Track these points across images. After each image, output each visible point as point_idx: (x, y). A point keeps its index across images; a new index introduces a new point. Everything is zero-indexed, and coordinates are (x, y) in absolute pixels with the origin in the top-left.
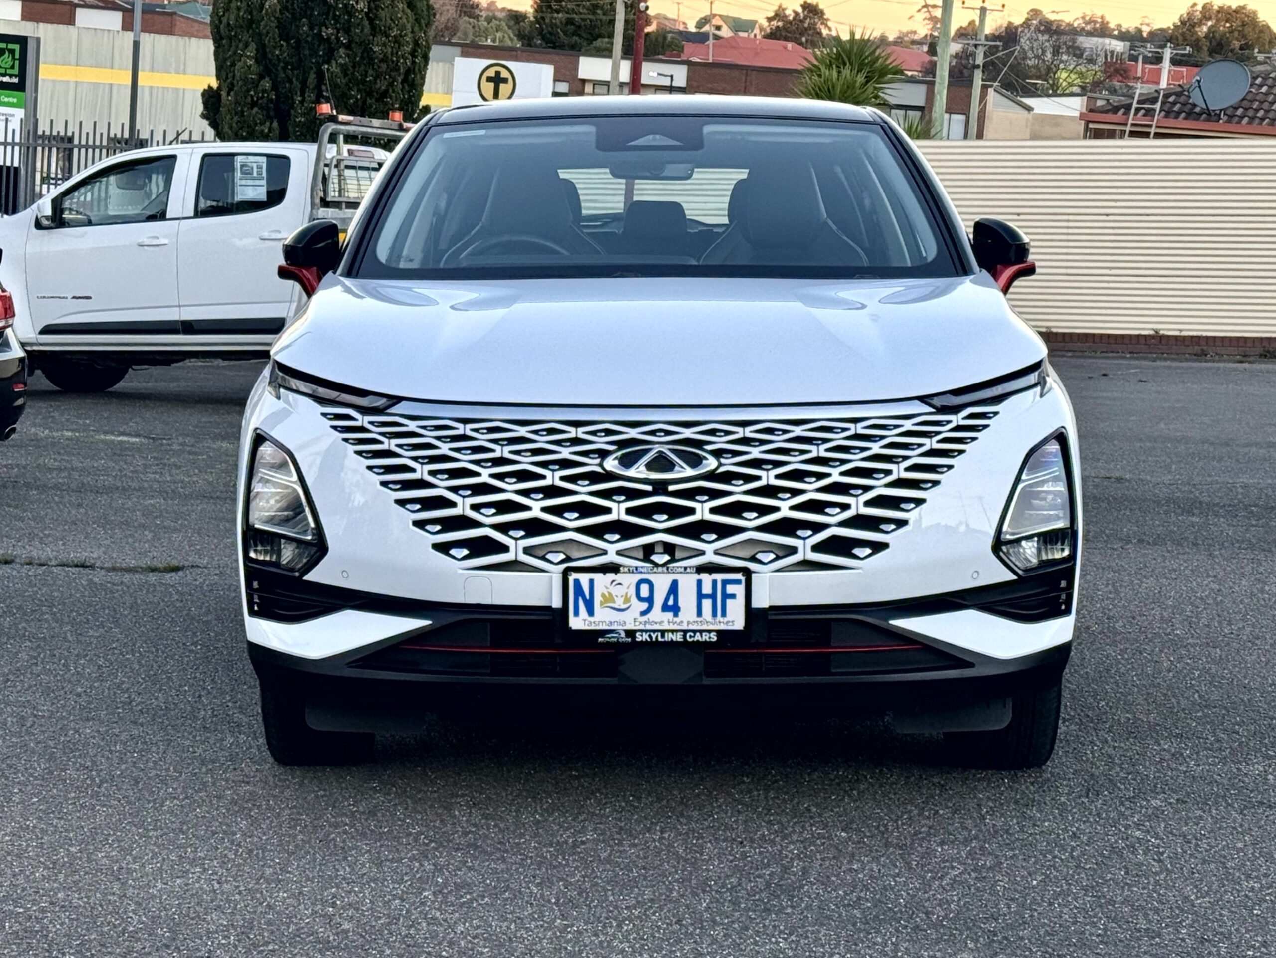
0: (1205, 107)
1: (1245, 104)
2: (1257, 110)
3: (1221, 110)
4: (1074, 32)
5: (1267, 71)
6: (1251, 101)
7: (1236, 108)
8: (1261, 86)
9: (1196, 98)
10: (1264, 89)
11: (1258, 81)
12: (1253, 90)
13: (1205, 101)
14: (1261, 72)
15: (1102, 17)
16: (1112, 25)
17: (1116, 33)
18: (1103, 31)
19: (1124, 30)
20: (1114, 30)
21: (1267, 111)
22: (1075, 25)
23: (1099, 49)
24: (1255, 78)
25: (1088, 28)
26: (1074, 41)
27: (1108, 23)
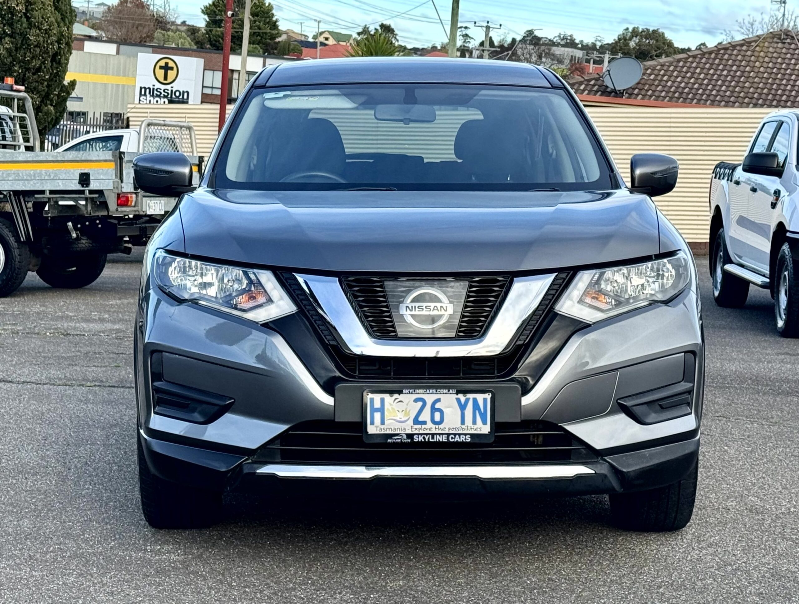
0: (613, 88)
1: (640, 86)
2: (647, 91)
3: (624, 90)
4: (552, 43)
5: (654, 65)
6: (644, 85)
7: (634, 89)
8: (650, 75)
9: (608, 82)
10: (652, 77)
11: (649, 71)
12: (645, 77)
13: (613, 84)
14: (651, 66)
15: (571, 36)
16: (577, 41)
17: (580, 46)
18: (571, 44)
19: (584, 44)
20: (578, 44)
21: (654, 91)
22: (555, 40)
23: (565, 55)
24: (647, 69)
25: (562, 43)
26: (550, 50)
27: (575, 40)
